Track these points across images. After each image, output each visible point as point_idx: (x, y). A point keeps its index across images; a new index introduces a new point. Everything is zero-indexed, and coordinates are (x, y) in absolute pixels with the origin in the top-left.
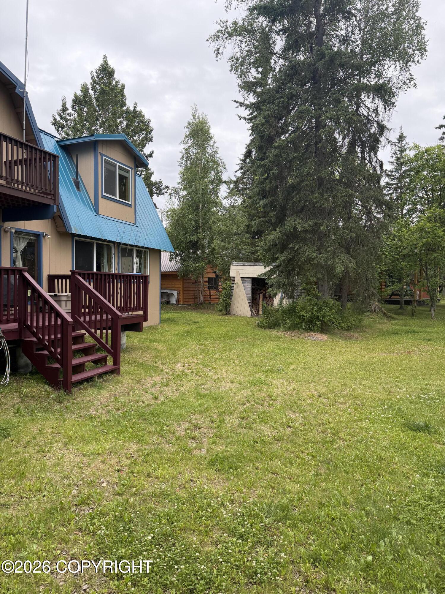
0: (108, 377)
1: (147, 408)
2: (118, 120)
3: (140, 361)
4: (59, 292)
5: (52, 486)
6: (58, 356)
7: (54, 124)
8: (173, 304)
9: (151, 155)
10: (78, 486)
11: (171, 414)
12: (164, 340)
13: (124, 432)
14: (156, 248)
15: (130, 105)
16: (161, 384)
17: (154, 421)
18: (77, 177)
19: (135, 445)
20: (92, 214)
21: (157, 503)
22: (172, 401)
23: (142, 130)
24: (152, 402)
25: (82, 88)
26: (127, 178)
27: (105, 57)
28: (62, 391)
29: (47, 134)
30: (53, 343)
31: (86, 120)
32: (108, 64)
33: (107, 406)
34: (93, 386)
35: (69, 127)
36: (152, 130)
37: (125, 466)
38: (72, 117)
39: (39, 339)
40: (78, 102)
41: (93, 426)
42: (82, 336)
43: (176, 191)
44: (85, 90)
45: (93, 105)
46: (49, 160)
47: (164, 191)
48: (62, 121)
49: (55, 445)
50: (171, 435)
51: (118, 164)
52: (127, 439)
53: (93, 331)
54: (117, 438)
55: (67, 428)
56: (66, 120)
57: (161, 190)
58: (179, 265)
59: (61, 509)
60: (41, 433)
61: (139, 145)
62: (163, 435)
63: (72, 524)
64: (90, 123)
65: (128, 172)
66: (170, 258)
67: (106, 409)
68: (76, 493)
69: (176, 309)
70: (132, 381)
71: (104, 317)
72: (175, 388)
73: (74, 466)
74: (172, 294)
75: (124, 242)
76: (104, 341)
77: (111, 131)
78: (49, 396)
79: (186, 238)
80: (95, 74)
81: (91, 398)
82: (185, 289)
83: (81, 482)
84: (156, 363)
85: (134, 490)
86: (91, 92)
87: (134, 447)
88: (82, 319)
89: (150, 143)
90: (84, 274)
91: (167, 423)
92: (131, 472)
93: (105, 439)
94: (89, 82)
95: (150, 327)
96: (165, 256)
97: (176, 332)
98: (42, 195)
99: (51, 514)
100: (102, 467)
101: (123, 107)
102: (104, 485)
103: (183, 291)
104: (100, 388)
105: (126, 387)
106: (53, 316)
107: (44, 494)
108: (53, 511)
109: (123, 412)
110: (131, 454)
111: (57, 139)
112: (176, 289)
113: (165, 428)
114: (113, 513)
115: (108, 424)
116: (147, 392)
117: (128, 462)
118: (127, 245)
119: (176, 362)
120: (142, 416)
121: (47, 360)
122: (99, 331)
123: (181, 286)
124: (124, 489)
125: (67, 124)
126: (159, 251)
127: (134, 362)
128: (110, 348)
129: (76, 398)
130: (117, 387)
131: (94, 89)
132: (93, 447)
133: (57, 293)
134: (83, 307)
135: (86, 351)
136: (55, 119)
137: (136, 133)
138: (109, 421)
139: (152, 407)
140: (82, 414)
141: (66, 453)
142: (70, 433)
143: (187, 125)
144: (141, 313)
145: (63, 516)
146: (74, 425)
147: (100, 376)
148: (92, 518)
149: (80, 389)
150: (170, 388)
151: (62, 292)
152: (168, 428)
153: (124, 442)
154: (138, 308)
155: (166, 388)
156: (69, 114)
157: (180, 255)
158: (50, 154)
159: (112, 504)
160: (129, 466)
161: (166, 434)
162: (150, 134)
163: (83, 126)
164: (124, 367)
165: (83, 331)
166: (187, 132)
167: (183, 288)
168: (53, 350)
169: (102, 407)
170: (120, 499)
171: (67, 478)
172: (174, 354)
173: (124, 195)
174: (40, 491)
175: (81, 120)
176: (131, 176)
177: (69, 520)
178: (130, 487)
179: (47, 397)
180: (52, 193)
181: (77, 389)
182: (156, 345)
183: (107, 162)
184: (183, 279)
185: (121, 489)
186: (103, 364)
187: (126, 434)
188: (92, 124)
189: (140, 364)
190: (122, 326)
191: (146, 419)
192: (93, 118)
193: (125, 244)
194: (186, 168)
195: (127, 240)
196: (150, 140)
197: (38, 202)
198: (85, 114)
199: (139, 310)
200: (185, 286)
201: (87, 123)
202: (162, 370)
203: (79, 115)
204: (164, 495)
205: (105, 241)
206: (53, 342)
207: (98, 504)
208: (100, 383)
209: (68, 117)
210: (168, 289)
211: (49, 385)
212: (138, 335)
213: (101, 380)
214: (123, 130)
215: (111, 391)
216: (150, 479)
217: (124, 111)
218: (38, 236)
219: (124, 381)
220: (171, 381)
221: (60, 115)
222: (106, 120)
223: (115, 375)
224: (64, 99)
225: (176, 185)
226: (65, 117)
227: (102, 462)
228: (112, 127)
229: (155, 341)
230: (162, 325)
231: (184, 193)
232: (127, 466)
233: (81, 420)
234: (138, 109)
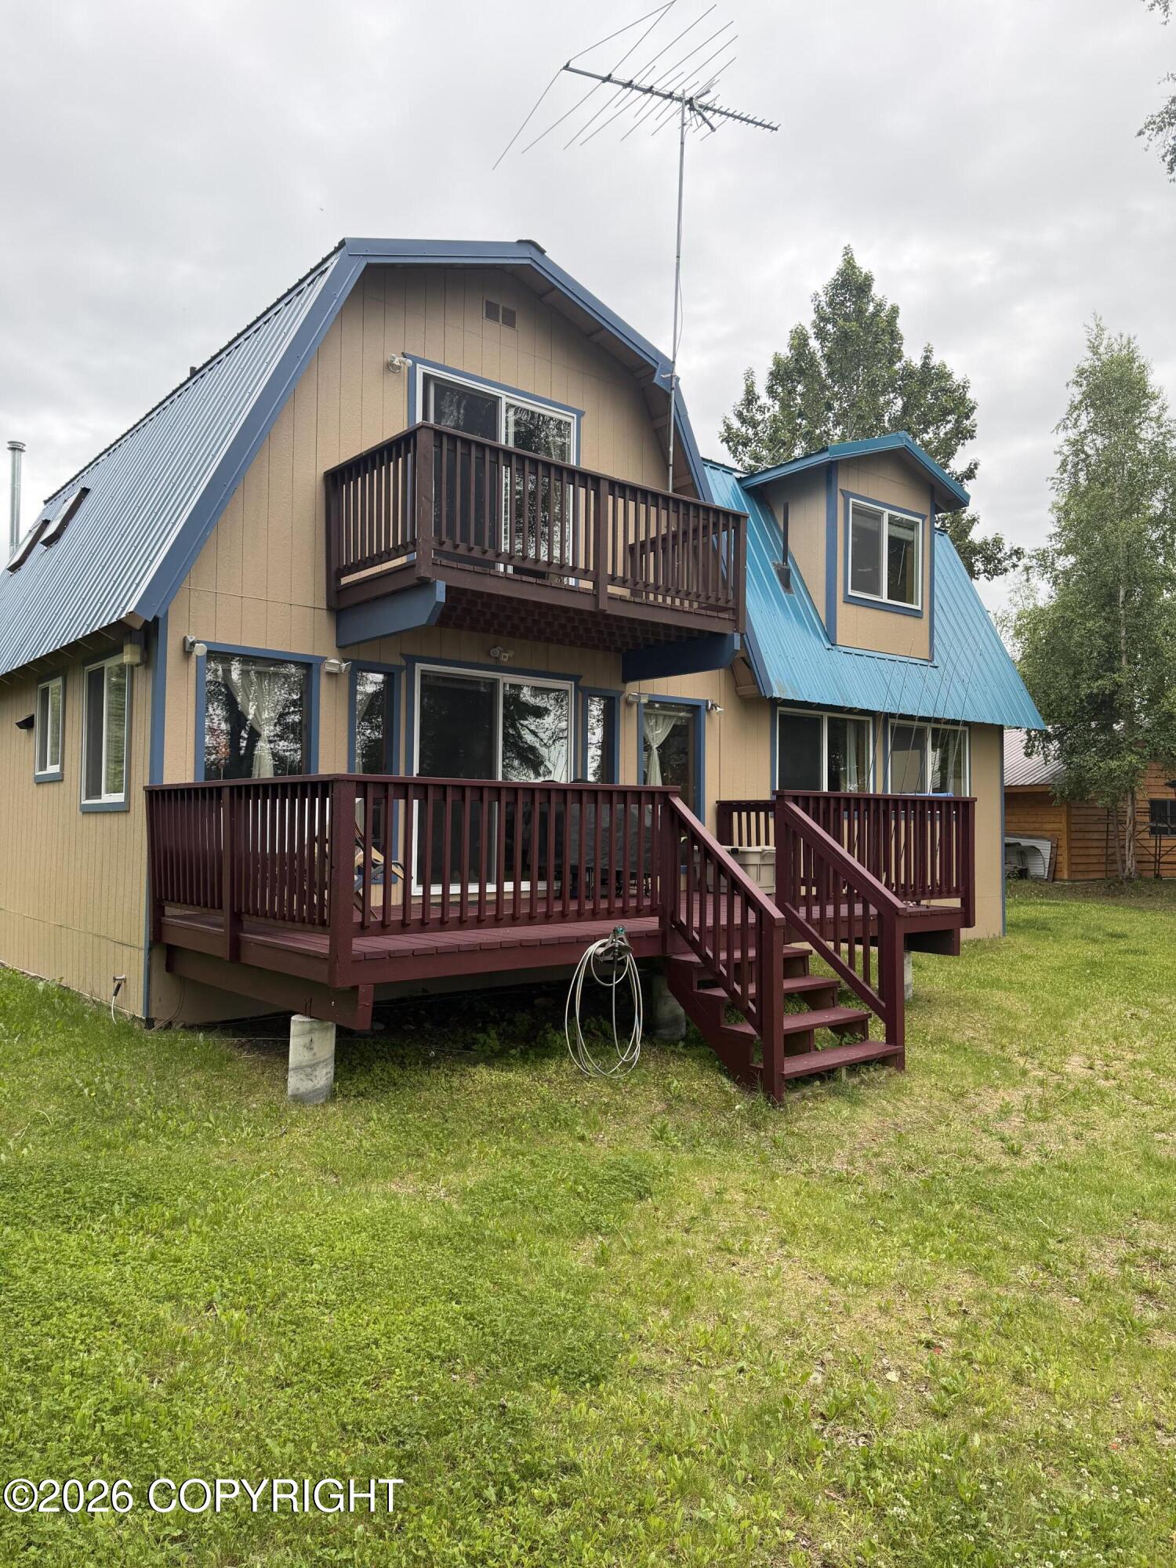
0: (874, 1074)
1: (990, 1176)
2: (882, 399)
3: (957, 1038)
4: (740, 844)
5: (759, 1347)
6: (751, 1005)
7: (726, 440)
8: (1037, 879)
9: (970, 474)
10: (822, 1364)
11: (1066, 1206)
12: (1022, 985)
13: (932, 1235)
14: (989, 721)
15: (912, 355)
16: (1027, 1111)
17: (1018, 1220)
18: (785, 560)
19: (967, 1277)
20: (818, 645)
21: (1051, 1469)
22: (1064, 1167)
23: (946, 412)
24: (1006, 1162)
25: (793, 338)
26: (910, 544)
27: (847, 251)
28: (760, 1097)
29: (716, 466)
30: (738, 969)
31: (800, 415)
32: (854, 267)
33: (876, 1155)
34: (835, 1093)
35: (760, 441)
36: (974, 408)
37: (946, 1334)
38: (767, 415)
39: (705, 958)
40: (782, 375)
41: (847, 1203)
42: (803, 957)
43: (1043, 560)
44: (799, 340)
45: (820, 373)
46: (726, 528)
47: (1007, 564)
48: (743, 430)
49: (756, 1238)
50: (1073, 1271)
51: (887, 512)
52: (943, 1256)
53: (831, 945)
54: (915, 1250)
55: (782, 1198)
56: (754, 424)
57: (1000, 561)
58: (1055, 766)
59: (785, 1418)
60: (721, 1201)
61: (934, 454)
62: (1048, 1266)
63: (819, 1467)
64: (810, 421)
65: (912, 526)
66: (1027, 747)
67: (874, 1161)
68: (819, 1381)
69: (1046, 894)
70: (938, 1094)
71: (858, 909)
72: (1071, 1129)
73: (808, 1306)
74: (1035, 850)
75: (901, 711)
76: (858, 974)
77: (864, 430)
78: (730, 1106)
79: (1078, 686)
80: (823, 299)
81: (835, 1127)
82: (1074, 836)
83: (829, 1355)
84: (1003, 1048)
85: (979, 1411)
86: (814, 344)
87: (964, 1286)
88: (802, 913)
89: (968, 442)
90: (806, 799)
91: (1057, 1230)
92: (964, 1357)
93: (881, 1245)
94: (807, 319)
95: (976, 943)
96: (1014, 741)
97: (1056, 963)
98: (709, 613)
99: (761, 1423)
100: (882, 1324)
101: (894, 363)
102: (893, 1376)
103: (1070, 840)
104: (855, 1102)
105: (923, 1108)
106: (738, 901)
107: (740, 1364)
108: (767, 1418)
109: (922, 1177)
110: (960, 1304)
111: (738, 475)
112: (1048, 834)
113: (1052, 1244)
114: (927, 1465)
115: (885, 1205)
116: (984, 1131)
117: (954, 1325)
118: (911, 718)
119: (1064, 1052)
120: (980, 1199)
121: (722, 1012)
122: (844, 947)
123: (1063, 826)
124: (948, 1402)
125: (756, 434)
126: (999, 730)
127: (941, 1040)
128: (876, 996)
129: (797, 1120)
130: (900, 1104)
131: (821, 335)
132: (849, 1263)
133: (736, 845)
134: (804, 882)
135: (815, 998)
136: (729, 428)
137: (928, 424)
138: (886, 1196)
139: (1007, 1179)
140: (814, 1167)
141: (785, 1265)
142: (791, 1213)
143: (1073, 376)
144: (955, 903)
145: (793, 1436)
146: (797, 1194)
147: (854, 1067)
148: (869, 1466)
149: (804, 1097)
150: (1053, 1127)
151: (749, 845)
152: (1063, 1247)
153: (935, 1263)
154: (944, 889)
155: (1042, 1127)
156: (762, 410)
157: (1059, 737)
158: (727, 514)
159: (922, 1439)
160: (958, 1337)
161: (1060, 1265)
162: (967, 418)
163: (793, 431)
164: (914, 1053)
165: (806, 946)
166: (1076, 394)
167: (1070, 831)
168: (738, 988)
169: (865, 1156)
170: (943, 1429)
171: (795, 1335)
172: (1055, 1028)
173: (901, 588)
174: (730, 1354)
175: (790, 418)
176: (920, 537)
177: (811, 1456)
178: (965, 1401)
179: (725, 1108)
180: (731, 605)
181: (797, 1095)
182: (998, 996)
183: (858, 511)
184: (1069, 806)
185: (940, 1401)
186: (859, 1036)
187: (937, 1242)
188: (816, 422)
189: (958, 1048)
190: (906, 935)
191: (991, 1210)
192: (817, 406)
193: (902, 717)
194: (1075, 492)
195: (911, 705)
196: (969, 434)
197: (699, 631)
198: (799, 401)
199: (949, 894)
200: (1073, 828)
201: (804, 422)
202: (1024, 1073)
203: (785, 406)
204: (1074, 1449)
205: (851, 711)
206: (738, 966)
207: (881, 1429)
208: (854, 1087)
209: (759, 417)
210: (1021, 837)
211: (728, 1077)
212: (941, 963)
213: (856, 1080)
214: (896, 422)
215: (883, 1112)
216: (1024, 1390)
217: (897, 372)
218: (695, 710)
219: (917, 1090)
220: (1054, 1106)
221: (740, 415)
222: (852, 405)
223: (892, 1070)
224: (749, 374)
225: (1045, 544)
226: (752, 418)
227: (880, 1308)
228: (863, 418)
229: (995, 983)
230: (1008, 938)
231: (1066, 562)
232: (951, 1335)
233: (814, 1180)
234: (935, 361)
